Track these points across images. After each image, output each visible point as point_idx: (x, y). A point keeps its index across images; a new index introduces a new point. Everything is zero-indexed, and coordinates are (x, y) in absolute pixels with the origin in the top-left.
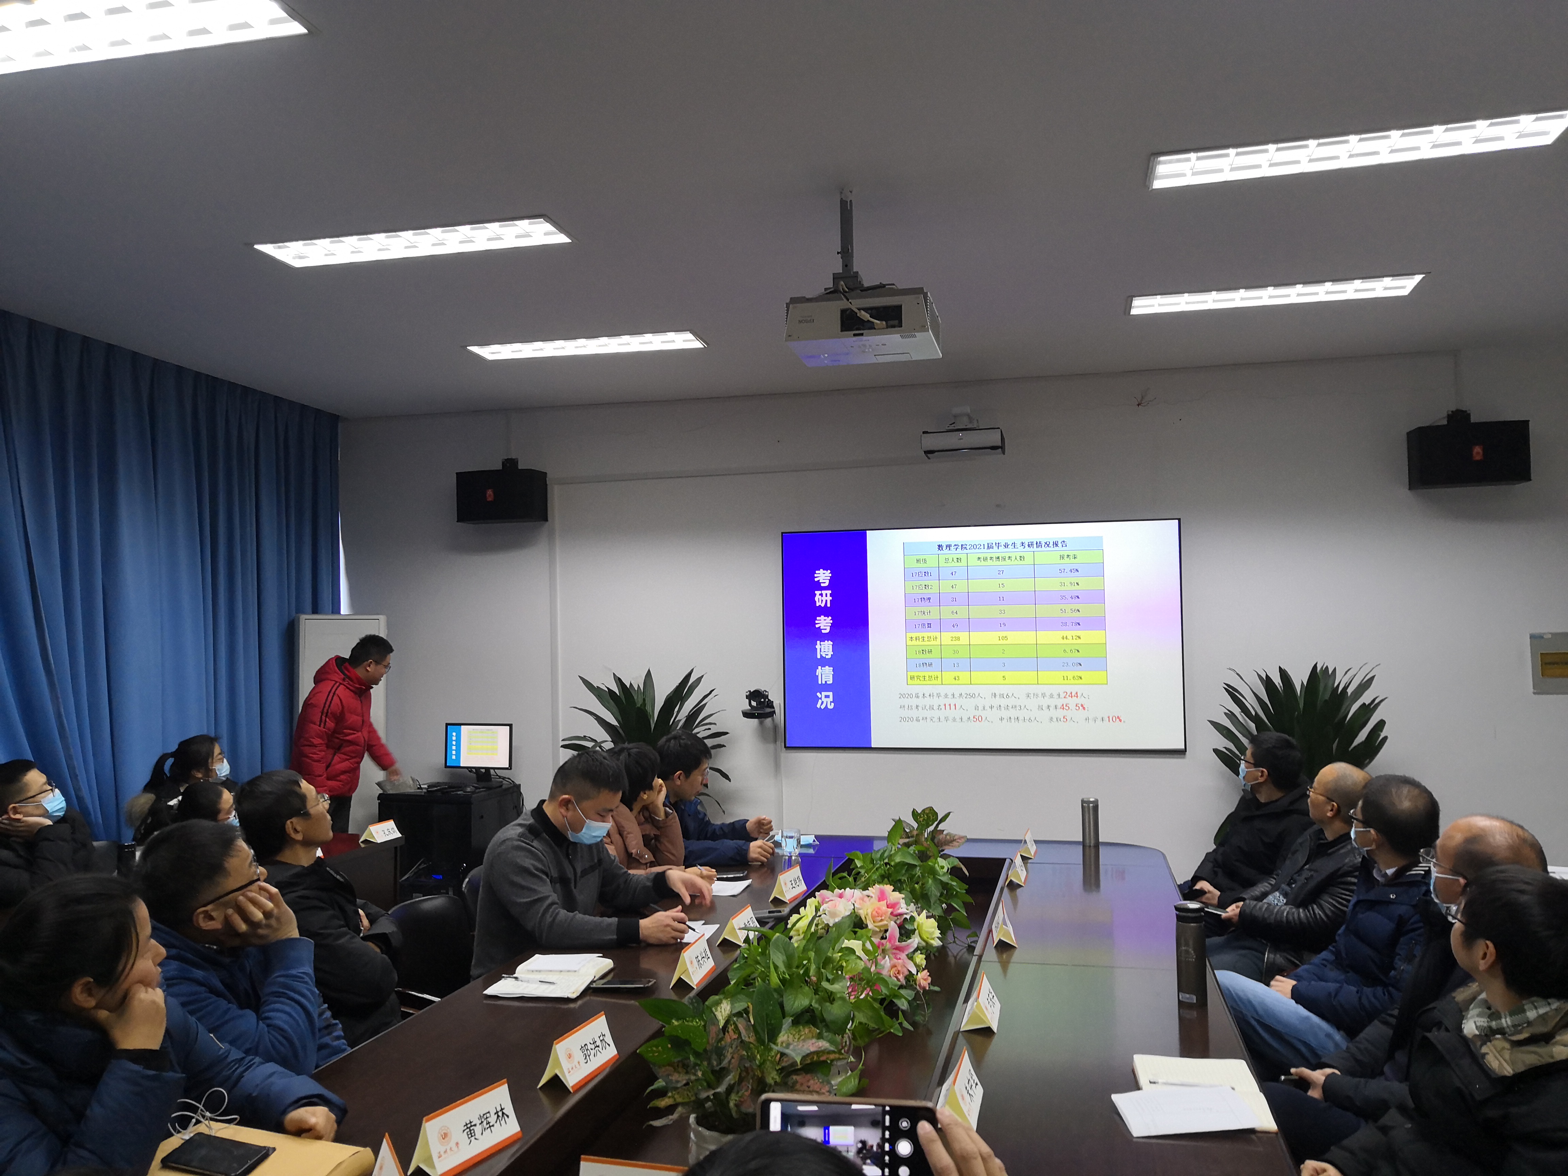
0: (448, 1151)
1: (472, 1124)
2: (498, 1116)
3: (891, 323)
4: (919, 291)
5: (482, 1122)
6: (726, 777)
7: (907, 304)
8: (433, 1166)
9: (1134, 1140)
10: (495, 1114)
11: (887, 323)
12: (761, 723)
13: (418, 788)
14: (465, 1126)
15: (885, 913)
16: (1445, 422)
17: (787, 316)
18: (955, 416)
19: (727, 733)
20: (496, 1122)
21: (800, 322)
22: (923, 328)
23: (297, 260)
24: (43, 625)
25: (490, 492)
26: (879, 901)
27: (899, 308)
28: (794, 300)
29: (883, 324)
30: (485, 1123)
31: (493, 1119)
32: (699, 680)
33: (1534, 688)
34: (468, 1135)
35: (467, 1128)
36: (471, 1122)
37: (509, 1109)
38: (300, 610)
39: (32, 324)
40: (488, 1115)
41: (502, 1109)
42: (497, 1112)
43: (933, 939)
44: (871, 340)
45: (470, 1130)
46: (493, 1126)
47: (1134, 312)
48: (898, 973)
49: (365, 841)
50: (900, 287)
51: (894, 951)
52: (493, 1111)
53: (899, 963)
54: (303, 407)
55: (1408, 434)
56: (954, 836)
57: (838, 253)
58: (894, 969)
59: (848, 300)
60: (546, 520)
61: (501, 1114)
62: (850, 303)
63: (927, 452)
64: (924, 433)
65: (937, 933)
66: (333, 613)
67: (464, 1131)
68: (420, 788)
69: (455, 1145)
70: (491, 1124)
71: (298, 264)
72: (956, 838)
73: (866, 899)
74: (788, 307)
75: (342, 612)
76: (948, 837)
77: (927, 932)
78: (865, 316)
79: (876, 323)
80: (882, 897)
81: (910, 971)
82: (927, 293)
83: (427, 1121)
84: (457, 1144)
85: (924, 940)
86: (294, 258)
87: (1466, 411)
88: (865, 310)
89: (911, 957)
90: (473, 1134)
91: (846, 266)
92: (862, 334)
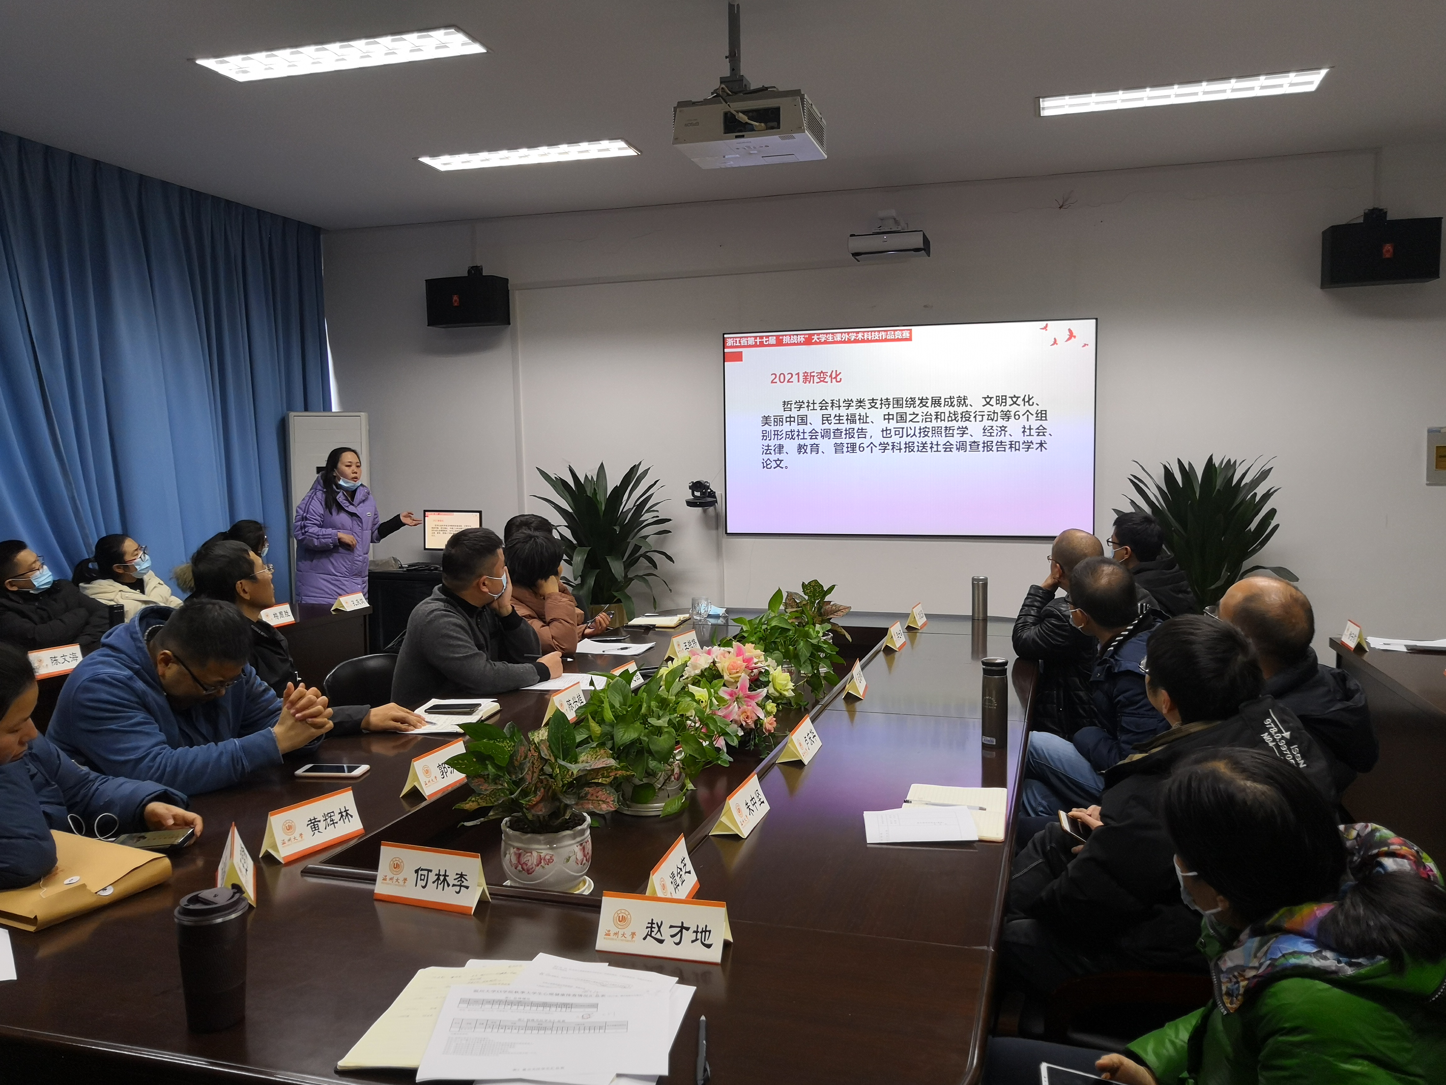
0: (292, 840)
1: (316, 820)
2: (342, 816)
3: (770, 124)
4: (797, 93)
5: (326, 819)
6: (670, 558)
7: (784, 105)
8: (277, 850)
9: (868, 846)
10: (339, 813)
11: (766, 125)
12: (705, 511)
13: (400, 568)
14: (309, 821)
15: (742, 666)
16: (1361, 220)
17: (674, 119)
18: (882, 219)
19: (670, 520)
20: (340, 820)
21: (686, 125)
22: (800, 129)
23: (241, 74)
24: (53, 419)
25: (455, 298)
26: (737, 656)
27: (777, 110)
28: (681, 104)
29: (761, 126)
30: (329, 820)
31: (337, 817)
32: (646, 472)
33: (1427, 480)
34: (312, 828)
35: (311, 823)
36: (315, 819)
37: (353, 810)
38: (290, 408)
39: (22, 142)
40: (332, 814)
41: (346, 811)
42: (341, 813)
43: (787, 690)
44: (751, 141)
45: (314, 825)
46: (337, 823)
47: (1045, 113)
48: (747, 718)
49: (336, 610)
50: (780, 90)
51: (746, 699)
52: (337, 812)
53: (748, 710)
54: (285, 220)
55: (1324, 233)
56: (839, 607)
57: (726, 57)
58: (744, 715)
59: (727, 103)
60: (509, 324)
61: (345, 814)
62: (729, 105)
63: (855, 255)
64: (852, 235)
65: (791, 685)
66: (324, 410)
67: (308, 825)
68: (401, 567)
69: (299, 835)
70: (334, 822)
71: (241, 78)
72: (841, 608)
73: (727, 655)
74: (675, 111)
75: (333, 410)
76: (834, 608)
77: (780, 683)
78: (743, 118)
79: (756, 126)
80: (739, 653)
81: (758, 717)
82: (804, 95)
83: (272, 815)
84: (301, 834)
85: (777, 691)
86: (237, 73)
87: (1382, 210)
88: (744, 112)
89: (763, 706)
90: (317, 828)
91: (733, 70)
92: (743, 136)
